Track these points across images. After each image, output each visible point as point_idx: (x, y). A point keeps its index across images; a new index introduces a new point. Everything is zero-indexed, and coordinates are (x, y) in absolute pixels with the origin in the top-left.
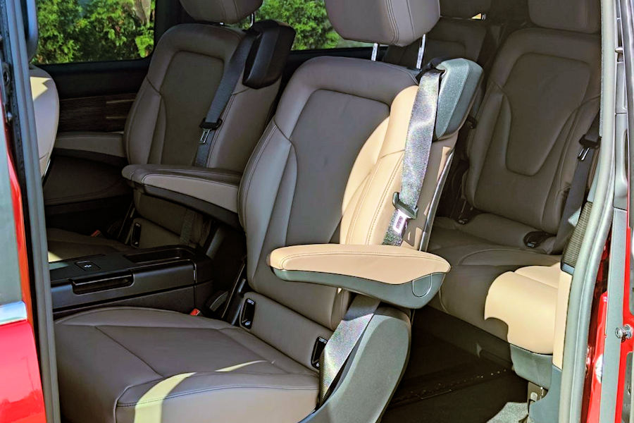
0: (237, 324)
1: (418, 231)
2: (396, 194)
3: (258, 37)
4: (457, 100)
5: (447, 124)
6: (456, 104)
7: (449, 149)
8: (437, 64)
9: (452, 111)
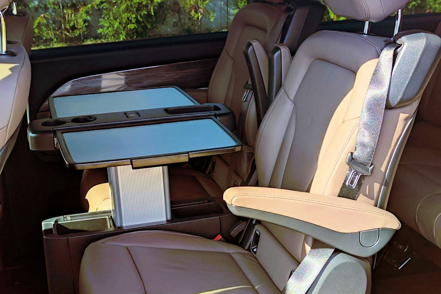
0: (249, 249)
1: (377, 186)
2: (350, 154)
3: (292, 13)
4: (412, 71)
5: (401, 93)
6: (411, 75)
7: (407, 115)
8: (397, 40)
9: (407, 82)
